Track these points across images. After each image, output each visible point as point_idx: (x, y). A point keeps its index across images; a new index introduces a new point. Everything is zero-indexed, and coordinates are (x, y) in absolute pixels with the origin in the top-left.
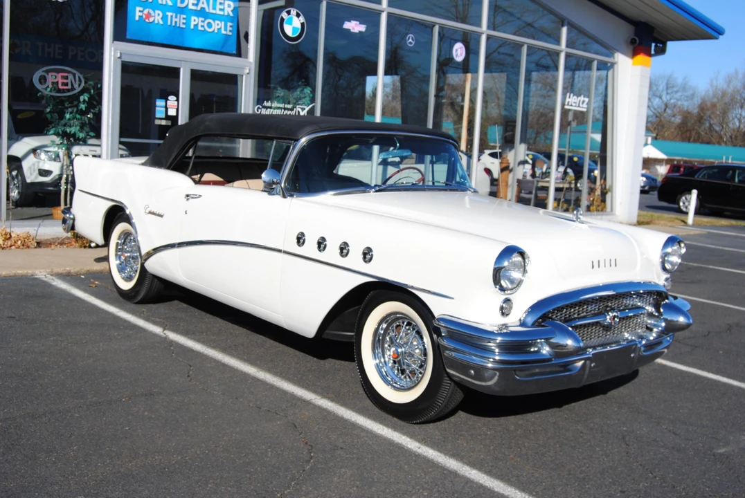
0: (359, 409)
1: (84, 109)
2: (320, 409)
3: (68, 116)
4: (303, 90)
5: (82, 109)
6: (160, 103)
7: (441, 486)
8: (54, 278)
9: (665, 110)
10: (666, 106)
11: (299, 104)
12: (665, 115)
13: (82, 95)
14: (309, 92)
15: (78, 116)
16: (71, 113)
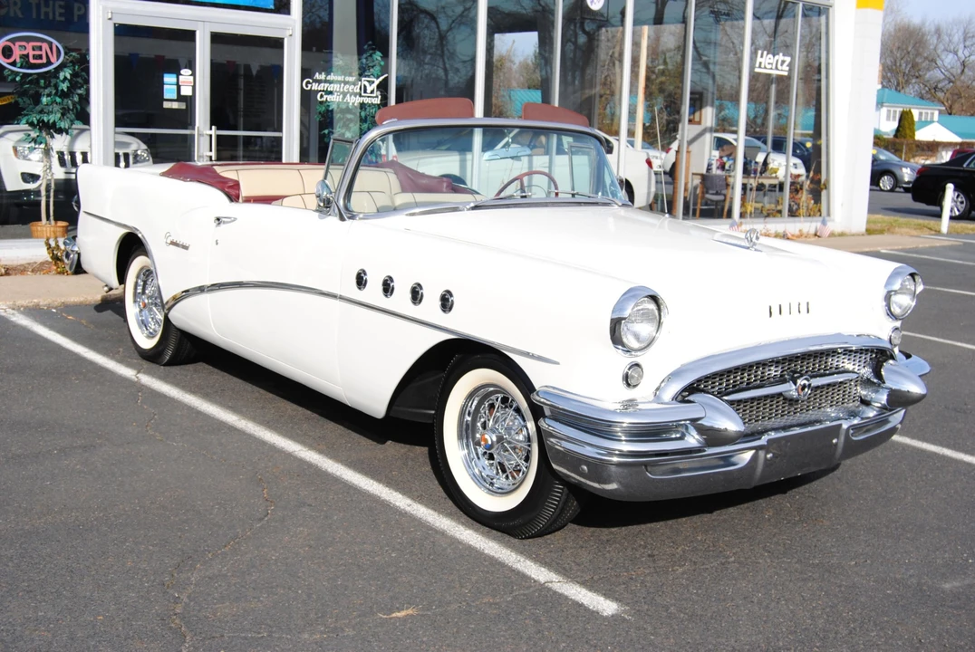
0: (350, 463)
1: (66, 90)
2: (302, 462)
3: (44, 100)
4: (371, 56)
5: (62, 90)
6: (169, 79)
7: (417, 547)
8: (16, 312)
9: (963, 71)
10: (964, 64)
11: (366, 76)
12: (963, 78)
13: (62, 70)
14: (379, 58)
15: (58, 100)
16: (49, 95)
